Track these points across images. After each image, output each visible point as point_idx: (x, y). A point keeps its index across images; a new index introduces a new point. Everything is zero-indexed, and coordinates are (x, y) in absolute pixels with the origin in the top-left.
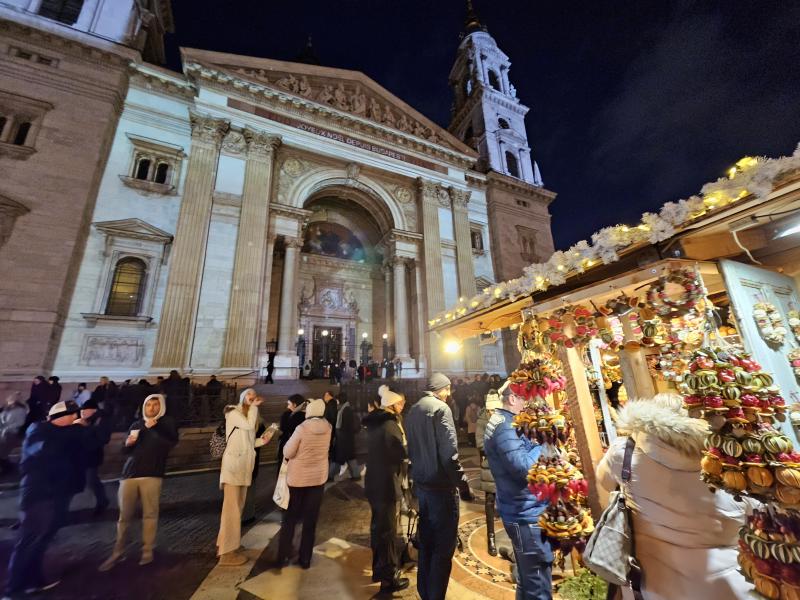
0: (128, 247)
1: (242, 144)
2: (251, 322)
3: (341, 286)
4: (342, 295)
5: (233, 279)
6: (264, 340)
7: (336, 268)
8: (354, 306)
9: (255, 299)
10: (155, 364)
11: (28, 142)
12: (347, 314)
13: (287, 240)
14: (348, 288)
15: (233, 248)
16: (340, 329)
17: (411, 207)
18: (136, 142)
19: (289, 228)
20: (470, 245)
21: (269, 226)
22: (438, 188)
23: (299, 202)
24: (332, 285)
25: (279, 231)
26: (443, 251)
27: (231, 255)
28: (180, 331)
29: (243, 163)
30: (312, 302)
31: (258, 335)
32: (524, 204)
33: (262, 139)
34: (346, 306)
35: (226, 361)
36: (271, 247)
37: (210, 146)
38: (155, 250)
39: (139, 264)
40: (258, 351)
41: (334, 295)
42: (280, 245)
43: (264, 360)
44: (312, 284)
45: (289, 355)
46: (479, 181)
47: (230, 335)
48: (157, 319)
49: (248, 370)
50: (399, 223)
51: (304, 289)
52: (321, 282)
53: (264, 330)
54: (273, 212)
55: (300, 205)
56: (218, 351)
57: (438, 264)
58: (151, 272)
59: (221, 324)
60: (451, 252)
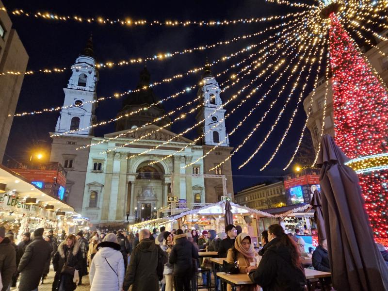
0: (93, 189)
1: (119, 156)
2: (123, 207)
3: (151, 189)
4: (151, 192)
5: (118, 196)
6: (126, 212)
7: (149, 183)
8: (155, 196)
9: (123, 201)
10: (101, 219)
11: (72, 167)
12: (153, 198)
13: (132, 182)
14: (153, 189)
15: (118, 187)
16: (151, 204)
17: (171, 165)
18: (94, 159)
19: (132, 178)
20: (192, 173)
21: (127, 179)
22: (180, 157)
23: (135, 171)
24: (148, 189)
25: (129, 180)
26: (181, 179)
27: (117, 190)
28: (106, 211)
29: (120, 162)
30: (141, 195)
31: (124, 210)
32: (219, 153)
33: (124, 154)
34: (153, 196)
35: (117, 218)
36: (128, 185)
37: (111, 159)
38: (99, 189)
39: (96, 193)
40: (124, 216)
41: (149, 192)
42: (130, 184)
43: (126, 217)
44: (141, 189)
45: (132, 216)
46: (200, 148)
47: (118, 211)
48: (101, 207)
49: (122, 220)
50: (166, 172)
51: (139, 191)
52: (144, 188)
53: (126, 209)
54: (127, 175)
55: (135, 172)
56: (115, 216)
57: (179, 184)
58: (98, 195)
59: (115, 209)
60: (184, 179)
